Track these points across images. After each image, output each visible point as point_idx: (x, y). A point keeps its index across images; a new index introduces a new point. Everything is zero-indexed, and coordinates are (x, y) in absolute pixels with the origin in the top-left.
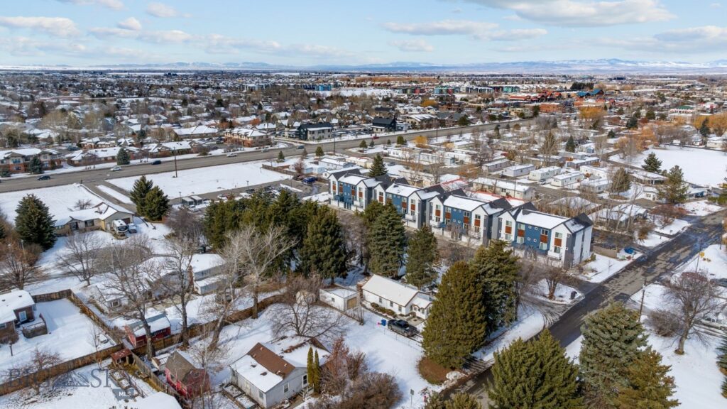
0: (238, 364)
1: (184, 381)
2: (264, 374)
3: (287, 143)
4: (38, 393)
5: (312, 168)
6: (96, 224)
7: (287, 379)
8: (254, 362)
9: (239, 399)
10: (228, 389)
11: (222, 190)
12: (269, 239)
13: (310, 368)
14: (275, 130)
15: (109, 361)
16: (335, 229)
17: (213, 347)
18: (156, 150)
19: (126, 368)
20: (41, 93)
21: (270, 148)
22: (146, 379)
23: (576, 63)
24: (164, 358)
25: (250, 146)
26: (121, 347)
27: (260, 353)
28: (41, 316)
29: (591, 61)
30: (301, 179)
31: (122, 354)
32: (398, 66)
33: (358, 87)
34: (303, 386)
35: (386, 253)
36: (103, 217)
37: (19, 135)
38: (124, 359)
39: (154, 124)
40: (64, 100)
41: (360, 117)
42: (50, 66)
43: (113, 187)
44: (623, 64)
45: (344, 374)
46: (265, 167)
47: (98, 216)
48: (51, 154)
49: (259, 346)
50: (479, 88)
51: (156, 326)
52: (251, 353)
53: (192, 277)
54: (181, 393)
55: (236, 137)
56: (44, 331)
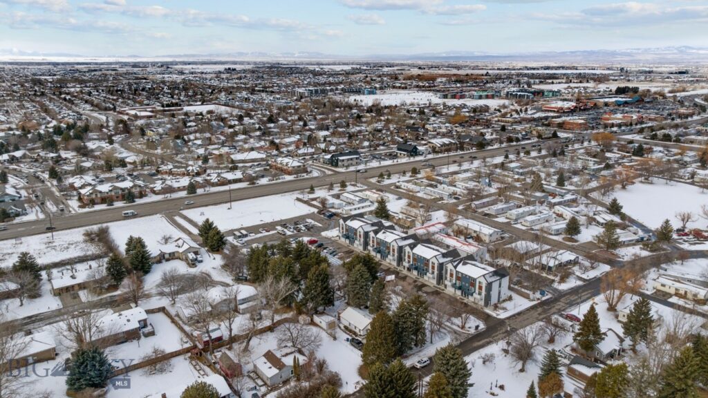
0: (257, 361)
1: (228, 369)
2: (270, 368)
3: (320, 171)
4: (155, 370)
5: (333, 203)
6: (176, 255)
7: (282, 370)
8: (266, 361)
9: (256, 380)
10: (252, 375)
11: (263, 222)
12: (282, 284)
13: (295, 367)
14: (314, 154)
15: (189, 354)
16: (324, 277)
17: (246, 350)
18: (216, 180)
19: (198, 359)
20: (120, 100)
21: (306, 177)
22: (209, 366)
23: (640, 51)
24: (219, 355)
25: (290, 174)
26: (195, 347)
27: (269, 356)
28: (151, 324)
29: (658, 49)
30: (323, 214)
31: (196, 351)
32: (452, 55)
33: (403, 88)
34: (291, 375)
35: (358, 293)
36: (181, 250)
37: (113, 161)
38: (197, 354)
39: (215, 144)
40: (140, 111)
41: (389, 138)
42: (123, 57)
43: (185, 218)
44: (694, 51)
45: (314, 370)
46: (298, 199)
47: (177, 249)
48: (140, 186)
49: (269, 351)
50: (519, 93)
51: (214, 335)
52: (264, 356)
53: (236, 302)
54: (227, 375)
55: (280, 166)
56: (152, 334)
